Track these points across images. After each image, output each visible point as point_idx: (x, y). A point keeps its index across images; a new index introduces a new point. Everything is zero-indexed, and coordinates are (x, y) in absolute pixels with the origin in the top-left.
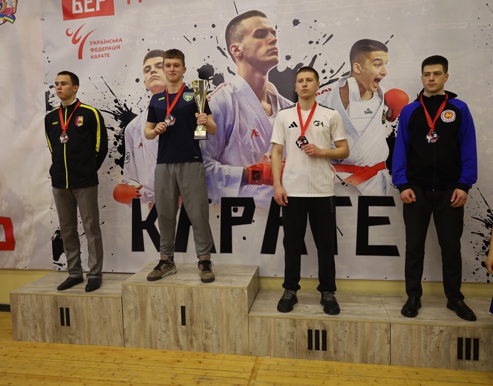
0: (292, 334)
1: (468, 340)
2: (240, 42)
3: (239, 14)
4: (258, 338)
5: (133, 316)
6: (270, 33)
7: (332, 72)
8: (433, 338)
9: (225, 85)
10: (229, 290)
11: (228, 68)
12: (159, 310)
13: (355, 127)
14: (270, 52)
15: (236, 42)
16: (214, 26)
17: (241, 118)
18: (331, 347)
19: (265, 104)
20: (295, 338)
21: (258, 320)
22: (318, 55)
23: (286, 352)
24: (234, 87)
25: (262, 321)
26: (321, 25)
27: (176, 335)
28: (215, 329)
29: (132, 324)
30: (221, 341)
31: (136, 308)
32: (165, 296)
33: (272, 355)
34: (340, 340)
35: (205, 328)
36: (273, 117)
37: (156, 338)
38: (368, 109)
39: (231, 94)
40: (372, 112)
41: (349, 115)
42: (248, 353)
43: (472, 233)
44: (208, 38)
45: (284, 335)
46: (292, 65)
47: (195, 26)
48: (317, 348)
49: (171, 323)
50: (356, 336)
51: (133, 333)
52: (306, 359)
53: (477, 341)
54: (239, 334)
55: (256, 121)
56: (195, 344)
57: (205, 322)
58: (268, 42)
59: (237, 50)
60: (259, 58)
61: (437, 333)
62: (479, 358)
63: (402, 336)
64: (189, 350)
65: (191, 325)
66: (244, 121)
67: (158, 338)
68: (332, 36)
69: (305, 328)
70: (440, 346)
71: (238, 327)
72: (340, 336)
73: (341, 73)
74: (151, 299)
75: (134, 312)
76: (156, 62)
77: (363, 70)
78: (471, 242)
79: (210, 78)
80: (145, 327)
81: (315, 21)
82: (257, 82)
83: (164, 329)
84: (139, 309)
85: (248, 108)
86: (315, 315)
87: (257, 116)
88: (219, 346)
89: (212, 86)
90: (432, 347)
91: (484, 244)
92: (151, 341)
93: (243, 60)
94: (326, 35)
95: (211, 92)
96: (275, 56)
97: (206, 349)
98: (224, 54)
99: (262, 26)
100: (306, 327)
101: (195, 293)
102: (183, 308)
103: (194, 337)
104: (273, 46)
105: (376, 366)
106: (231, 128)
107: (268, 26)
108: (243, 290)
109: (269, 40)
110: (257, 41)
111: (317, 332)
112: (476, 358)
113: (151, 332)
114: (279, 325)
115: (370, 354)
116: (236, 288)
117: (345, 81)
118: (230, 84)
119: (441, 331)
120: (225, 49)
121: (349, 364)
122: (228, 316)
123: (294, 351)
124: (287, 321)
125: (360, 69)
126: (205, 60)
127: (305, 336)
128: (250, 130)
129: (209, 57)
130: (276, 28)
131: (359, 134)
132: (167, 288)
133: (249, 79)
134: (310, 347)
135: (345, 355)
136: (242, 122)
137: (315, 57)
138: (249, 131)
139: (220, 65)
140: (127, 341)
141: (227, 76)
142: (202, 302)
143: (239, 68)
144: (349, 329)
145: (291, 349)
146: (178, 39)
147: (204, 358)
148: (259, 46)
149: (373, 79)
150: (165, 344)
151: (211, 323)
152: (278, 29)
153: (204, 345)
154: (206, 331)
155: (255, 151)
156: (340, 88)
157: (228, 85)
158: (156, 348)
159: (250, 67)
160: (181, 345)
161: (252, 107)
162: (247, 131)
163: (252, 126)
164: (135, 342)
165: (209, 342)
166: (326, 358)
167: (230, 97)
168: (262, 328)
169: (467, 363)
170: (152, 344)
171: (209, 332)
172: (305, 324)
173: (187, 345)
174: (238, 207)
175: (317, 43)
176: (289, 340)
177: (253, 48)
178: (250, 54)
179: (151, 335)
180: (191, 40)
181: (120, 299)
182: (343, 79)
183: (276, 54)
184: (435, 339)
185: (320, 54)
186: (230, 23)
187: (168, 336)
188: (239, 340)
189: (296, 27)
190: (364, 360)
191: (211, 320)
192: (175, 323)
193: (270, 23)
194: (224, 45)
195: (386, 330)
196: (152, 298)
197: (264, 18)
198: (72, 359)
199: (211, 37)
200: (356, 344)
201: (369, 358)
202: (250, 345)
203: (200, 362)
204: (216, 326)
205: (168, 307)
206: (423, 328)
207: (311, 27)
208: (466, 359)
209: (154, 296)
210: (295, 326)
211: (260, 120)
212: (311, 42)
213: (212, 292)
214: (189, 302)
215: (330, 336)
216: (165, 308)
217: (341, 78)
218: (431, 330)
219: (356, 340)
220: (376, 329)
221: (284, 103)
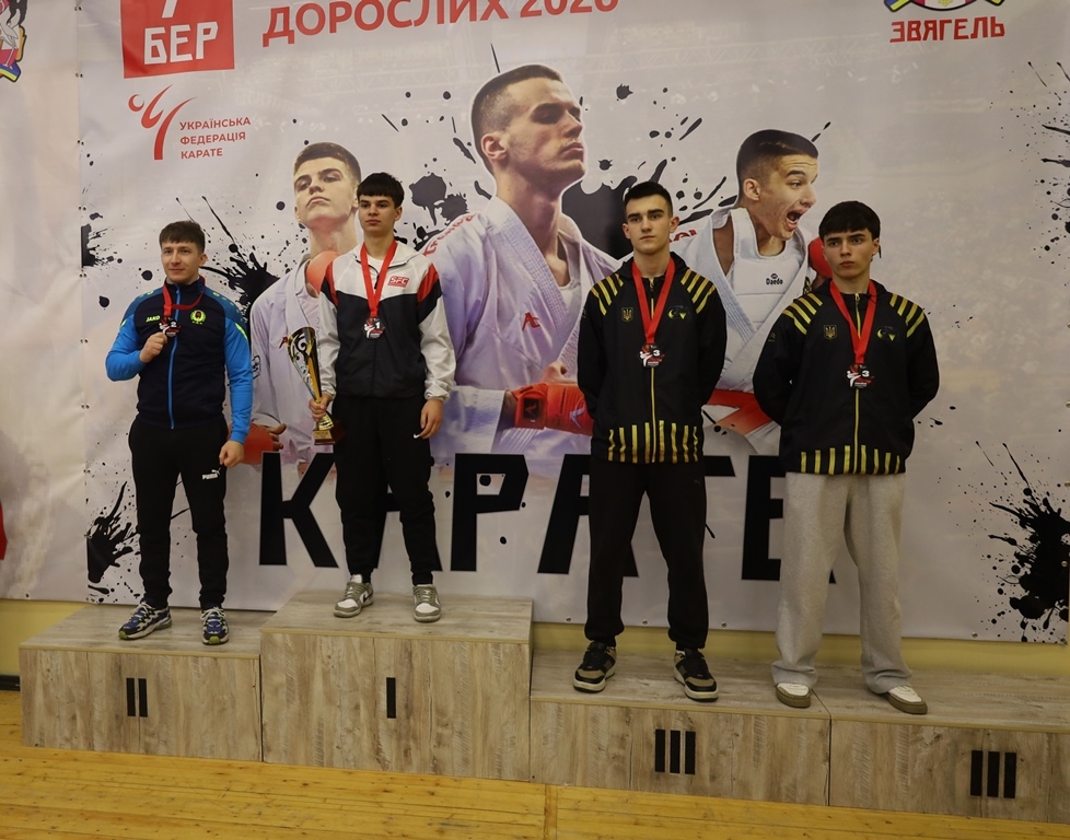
0: (622, 740)
1: (994, 756)
2: (504, 130)
3: (502, 72)
4: (550, 745)
5: (284, 697)
6: (567, 112)
7: (698, 195)
8: (920, 751)
9: (468, 220)
10: (490, 645)
11: (476, 183)
12: (338, 686)
13: (745, 311)
14: (567, 152)
15: (495, 130)
16: (447, 95)
17: (502, 288)
18: (704, 768)
19: (554, 260)
20: (628, 746)
21: (551, 709)
22: (669, 161)
23: (609, 776)
24: (489, 223)
25: (559, 710)
26: (677, 99)
27: (375, 738)
28: (457, 727)
29: (281, 713)
30: (471, 752)
31: (290, 681)
32: (352, 656)
33: (579, 782)
34: (724, 753)
35: (438, 724)
36: (570, 288)
37: (332, 744)
38: (774, 276)
39: (481, 237)
40: (781, 282)
41: (732, 286)
42: (527, 776)
43: (992, 537)
44: (433, 120)
45: (604, 741)
46: (613, 179)
47: (408, 95)
48: (675, 769)
49: (363, 712)
50: (757, 745)
51: (282, 733)
52: (650, 791)
53: (1012, 758)
54: (508, 736)
55: (533, 294)
56: (415, 758)
57: (437, 711)
58: (563, 132)
59: (495, 146)
60: (543, 165)
61: (928, 741)
62: (1017, 795)
63: (854, 746)
64: (402, 770)
65: (408, 718)
66: (510, 295)
67: (336, 745)
68: (699, 121)
69: (650, 727)
70: (935, 767)
71: (507, 722)
72: (723, 743)
73: (717, 199)
74: (323, 662)
75: (285, 689)
76: (322, 169)
77: (764, 194)
78: (989, 557)
79: (436, 203)
80: (308, 720)
81: (665, 90)
82: (537, 214)
83: (349, 724)
84: (296, 683)
85: (518, 268)
86: (669, 701)
87: (535, 286)
88: (466, 761)
89: (441, 220)
90: (918, 769)
91: (1017, 560)
92: (320, 750)
93: (508, 169)
94: (686, 119)
95: (437, 232)
96: (577, 162)
97: (437, 768)
98: (468, 154)
99: (552, 98)
100: (652, 725)
101: (417, 650)
102: (391, 683)
103: (412, 744)
104: (574, 141)
105: (800, 808)
106: (479, 308)
107: (563, 98)
108: (519, 645)
109: (566, 126)
110: (539, 128)
111: (675, 735)
112: (1010, 792)
113: (320, 731)
114: (595, 720)
115: (786, 782)
116: (505, 642)
117: (726, 216)
118: (479, 217)
119: (938, 737)
120: (469, 144)
121: (742, 803)
122: (487, 699)
123: (625, 774)
124: (612, 710)
125: (758, 191)
126: (426, 166)
127: (648, 744)
128: (521, 313)
129: (435, 160)
130: (581, 103)
131: (754, 326)
132: (358, 639)
133: (521, 208)
134: (660, 767)
135: (734, 783)
136: (503, 296)
137: (664, 164)
138: (518, 315)
139: (461, 176)
140: (269, 750)
141: (473, 201)
142: (431, 669)
143: (501, 184)
144: (744, 729)
145: (619, 770)
146: (371, 121)
147: (437, 785)
148: (544, 139)
149: (784, 213)
150: (351, 758)
151: (450, 713)
152: (585, 105)
153: (434, 759)
154: (440, 730)
155: (531, 358)
156: (714, 230)
157: (475, 219)
158: (331, 765)
159: (523, 183)
160: (384, 759)
161: (526, 267)
162: (514, 315)
163: (524, 306)
164: (285, 751)
165: (444, 753)
166: (694, 790)
167: (480, 244)
168: (559, 724)
169: (991, 802)
170: (322, 757)
171: (446, 732)
172: (651, 719)
173: (396, 760)
174: (491, 475)
175: (668, 135)
176: (615, 750)
177: (531, 143)
178: (524, 156)
179: (320, 738)
180: (398, 124)
181: (257, 662)
182: (722, 211)
183: (580, 156)
184: (925, 752)
185: (674, 159)
186: (482, 90)
187: (358, 741)
188: (509, 749)
189: (623, 101)
190: (773, 795)
191: (451, 708)
192: (374, 712)
193: (568, 92)
194: (468, 136)
195: (821, 733)
196: (326, 660)
197: (555, 82)
198: (162, 783)
199: (442, 118)
200: (757, 760)
201: (784, 791)
202: (532, 761)
203: (433, 794)
204: (460, 719)
205: (358, 680)
206: (899, 729)
207: (655, 103)
208: (989, 795)
209: (329, 657)
210: (628, 723)
211: (543, 294)
212: (654, 134)
213: (453, 649)
214: (405, 670)
215: (703, 744)
216: (353, 681)
217: (717, 208)
218: (915, 733)
219: (758, 753)
220: (801, 731)
221: (594, 258)
